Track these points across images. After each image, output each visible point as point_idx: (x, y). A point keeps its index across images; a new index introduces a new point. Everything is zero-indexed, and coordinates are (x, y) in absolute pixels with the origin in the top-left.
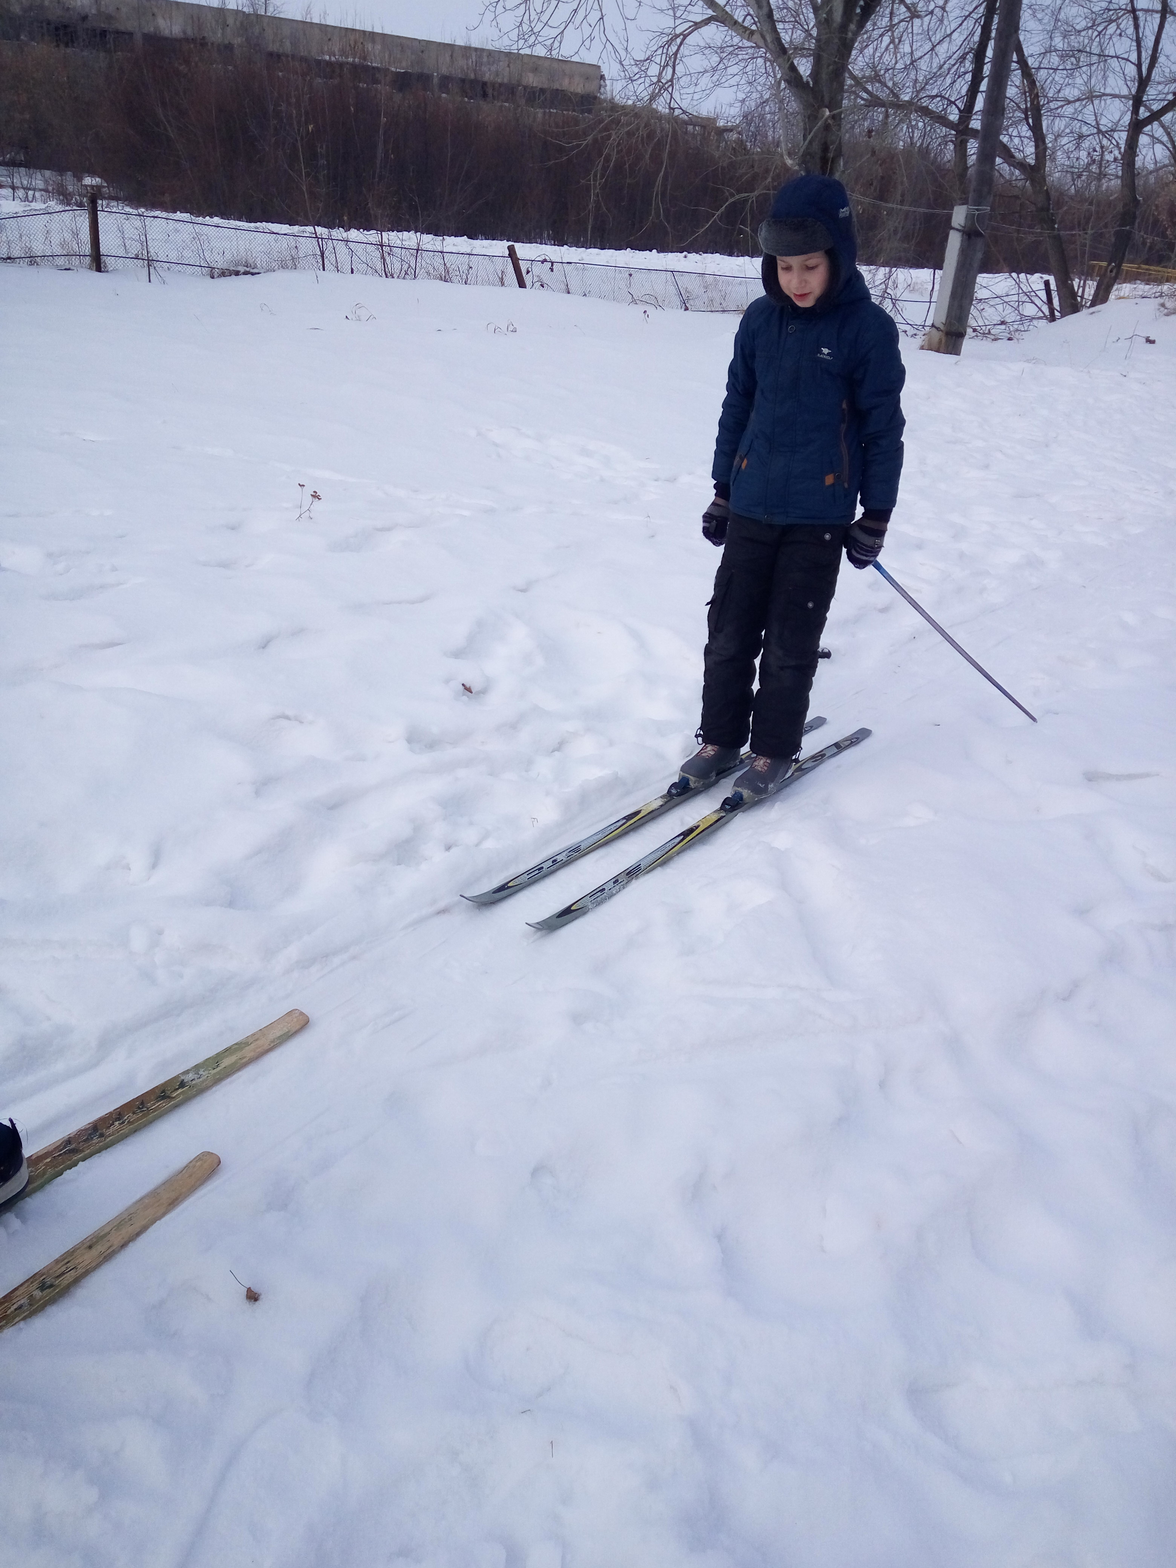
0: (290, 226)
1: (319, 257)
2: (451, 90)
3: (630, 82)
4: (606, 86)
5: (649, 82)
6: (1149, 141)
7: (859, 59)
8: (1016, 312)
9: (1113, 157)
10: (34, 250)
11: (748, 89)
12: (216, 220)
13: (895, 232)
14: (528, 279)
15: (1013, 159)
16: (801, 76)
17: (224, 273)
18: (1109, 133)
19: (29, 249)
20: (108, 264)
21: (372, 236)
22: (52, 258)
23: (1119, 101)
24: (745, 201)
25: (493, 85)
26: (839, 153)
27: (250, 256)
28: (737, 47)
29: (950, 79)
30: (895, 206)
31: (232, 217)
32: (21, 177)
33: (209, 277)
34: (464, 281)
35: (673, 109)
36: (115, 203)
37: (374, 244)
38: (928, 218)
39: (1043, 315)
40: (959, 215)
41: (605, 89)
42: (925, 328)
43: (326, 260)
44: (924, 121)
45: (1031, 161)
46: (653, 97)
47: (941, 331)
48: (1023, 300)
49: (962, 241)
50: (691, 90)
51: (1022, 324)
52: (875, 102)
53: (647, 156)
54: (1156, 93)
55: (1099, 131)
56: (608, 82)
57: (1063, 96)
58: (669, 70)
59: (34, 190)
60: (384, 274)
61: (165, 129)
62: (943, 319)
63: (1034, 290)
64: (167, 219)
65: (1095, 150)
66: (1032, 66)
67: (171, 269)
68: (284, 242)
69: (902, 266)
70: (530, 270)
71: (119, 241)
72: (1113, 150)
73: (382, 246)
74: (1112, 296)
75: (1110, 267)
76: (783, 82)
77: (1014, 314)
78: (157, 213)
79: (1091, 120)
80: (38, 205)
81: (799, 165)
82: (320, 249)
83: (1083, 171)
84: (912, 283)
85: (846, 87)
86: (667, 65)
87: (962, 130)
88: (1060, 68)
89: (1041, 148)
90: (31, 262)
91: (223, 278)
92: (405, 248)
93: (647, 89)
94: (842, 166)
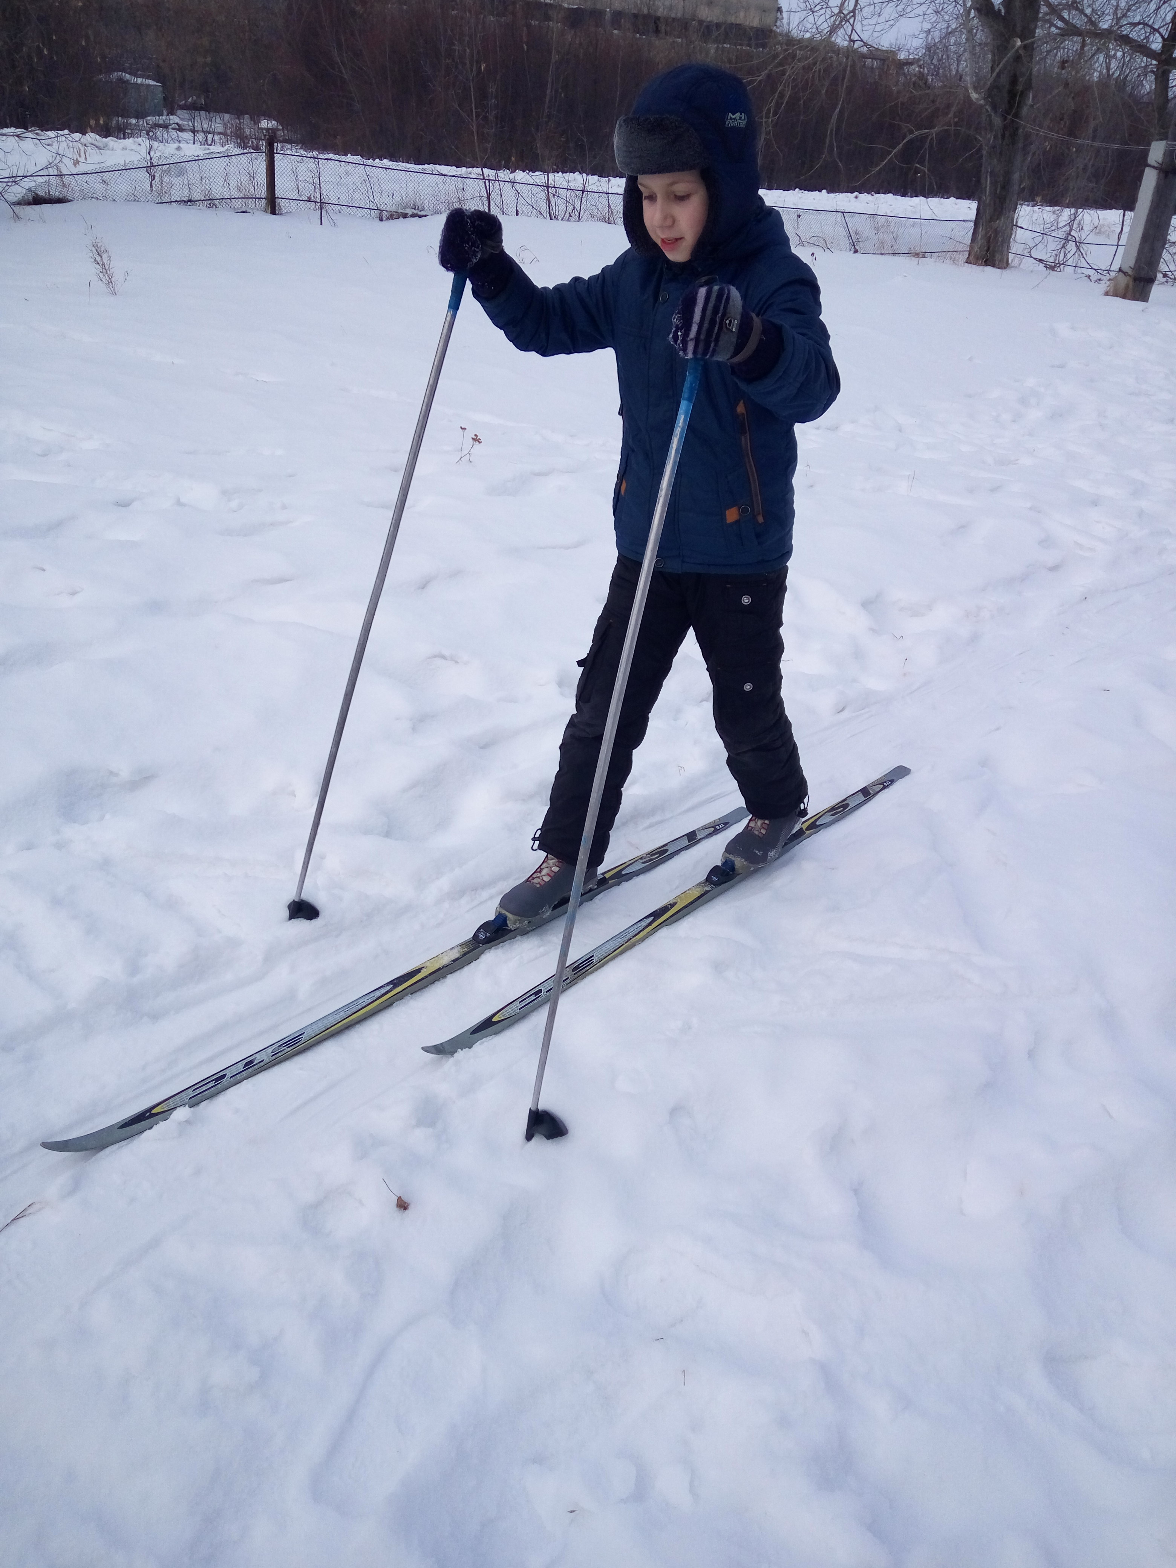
0: (457, 167)
1: (485, 199)
2: (623, 26)
3: (811, 13)
4: (782, 18)
5: (830, 13)
10: (213, 193)
11: (934, 19)
12: (386, 163)
13: (1085, 169)
16: (993, 4)
17: (391, 217)
19: (209, 191)
20: (282, 207)
21: (539, 177)
22: (230, 201)
24: (923, 139)
25: (666, 19)
26: (1029, 86)
27: (418, 198)
29: (1155, 6)
30: (1085, 142)
31: (401, 159)
32: (202, 121)
33: (378, 220)
35: (854, 41)
36: (289, 146)
37: (540, 186)
38: (1122, 155)
40: (1157, 152)
41: (782, 22)
42: (1110, 273)
43: (492, 202)
44: (1123, 50)
46: (833, 29)
47: (1129, 276)
49: (1158, 179)
50: (873, 21)
52: (1071, 31)
53: (823, 92)
56: (785, 15)
59: (214, 133)
60: (548, 216)
61: (341, 72)
62: (1132, 263)
64: (340, 161)
67: (342, 212)
68: (452, 184)
69: (1089, 206)
71: (293, 184)
73: (548, 187)
76: (973, 11)
78: (331, 156)
80: (217, 149)
81: (984, 99)
82: (487, 190)
84: (1099, 226)
85: (1040, 15)
87: (1165, 60)
90: (210, 204)
91: (391, 221)
92: (571, 189)
93: (828, 20)
94: (1031, 101)
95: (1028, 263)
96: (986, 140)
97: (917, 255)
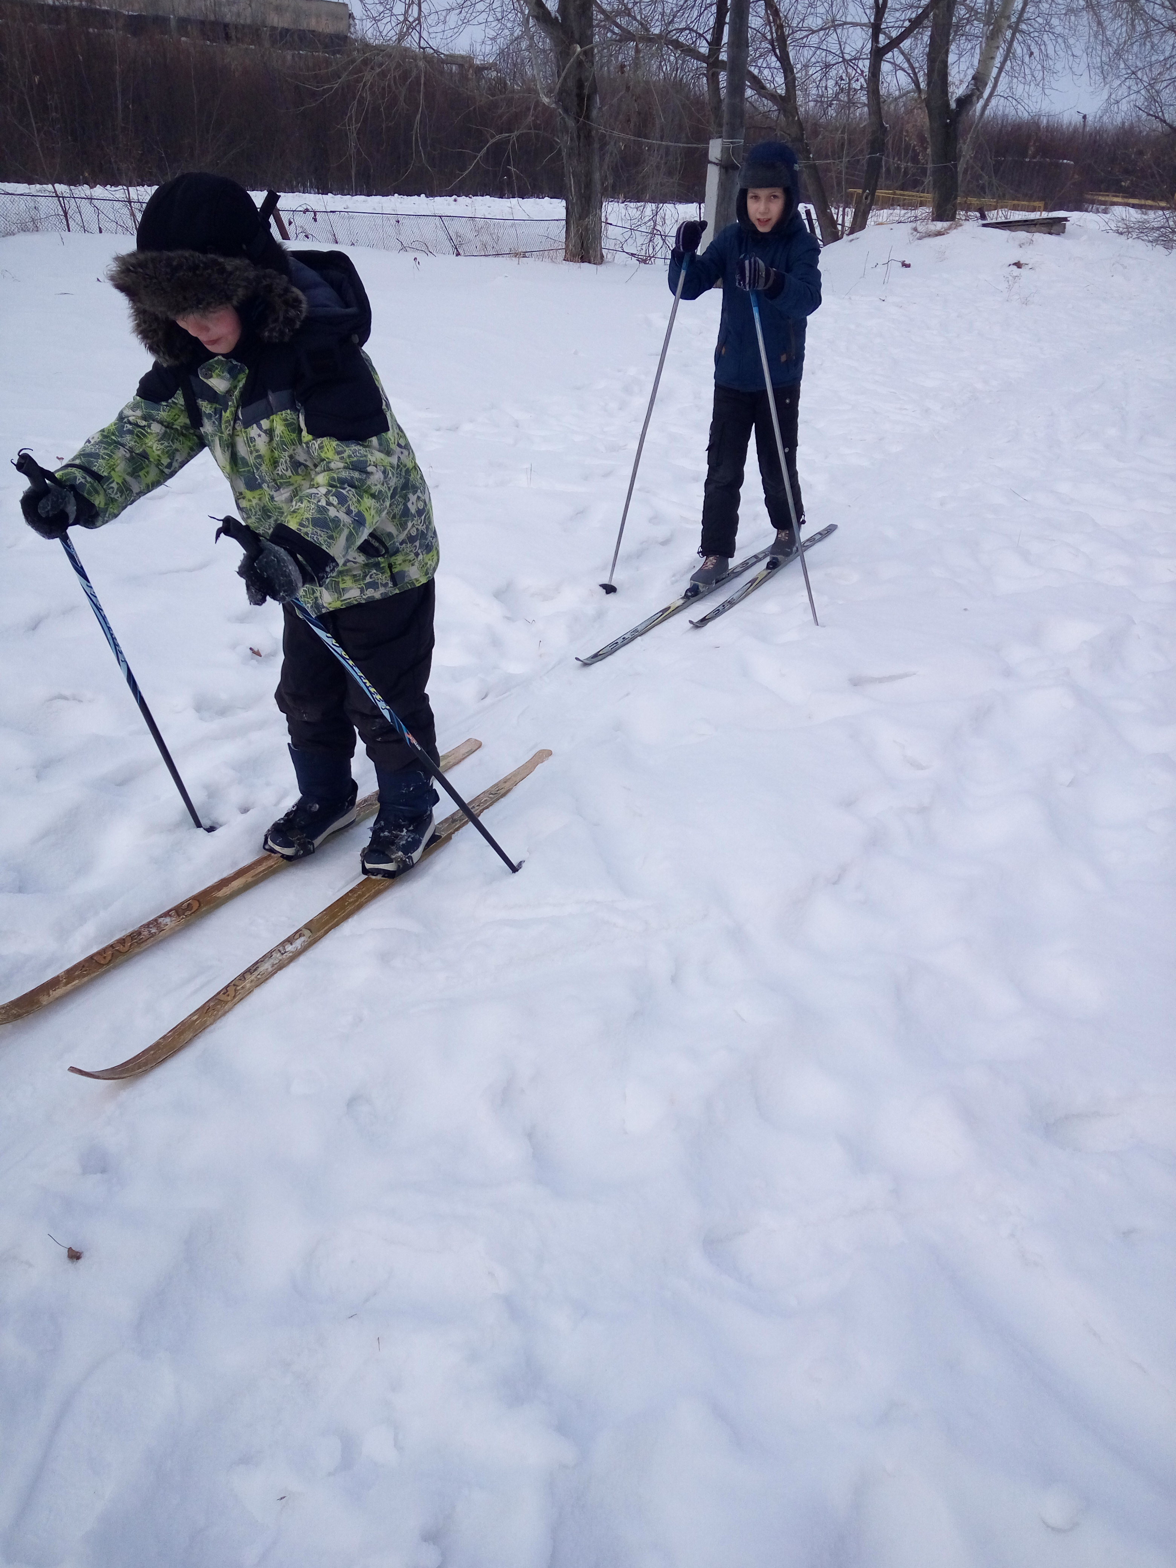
0: (27, 185)
1: (62, 217)
2: (190, 33)
3: (374, 22)
4: (356, 25)
5: (396, 21)
6: (892, 69)
9: (860, 85)
11: (497, 26)
13: (659, 167)
14: (290, 230)
15: (765, 91)
16: (549, 12)
18: (854, 61)
21: (119, 192)
23: (861, 29)
24: (507, 141)
25: (236, 27)
26: (594, 90)
29: (697, 11)
30: (655, 142)
35: (424, 48)
37: (122, 201)
38: (688, 152)
40: (715, 149)
41: (355, 28)
43: (70, 220)
44: (675, 55)
45: (781, 91)
46: (401, 37)
49: (720, 174)
50: (439, 29)
52: (627, 36)
53: (402, 99)
54: (894, 20)
55: (844, 60)
56: (357, 21)
57: (807, 26)
58: (415, 8)
65: (842, 79)
68: (23, 203)
69: (669, 201)
70: (293, 221)
72: (859, 78)
73: (130, 202)
74: (870, 222)
75: (865, 194)
76: (531, 19)
79: (835, 48)
81: (556, 103)
82: (62, 208)
83: (832, 100)
85: (595, 22)
86: (413, 3)
87: (713, 62)
89: (789, 78)
93: (395, 28)
94: (598, 104)
95: (621, 257)
96: (564, 142)
97: (516, 255)
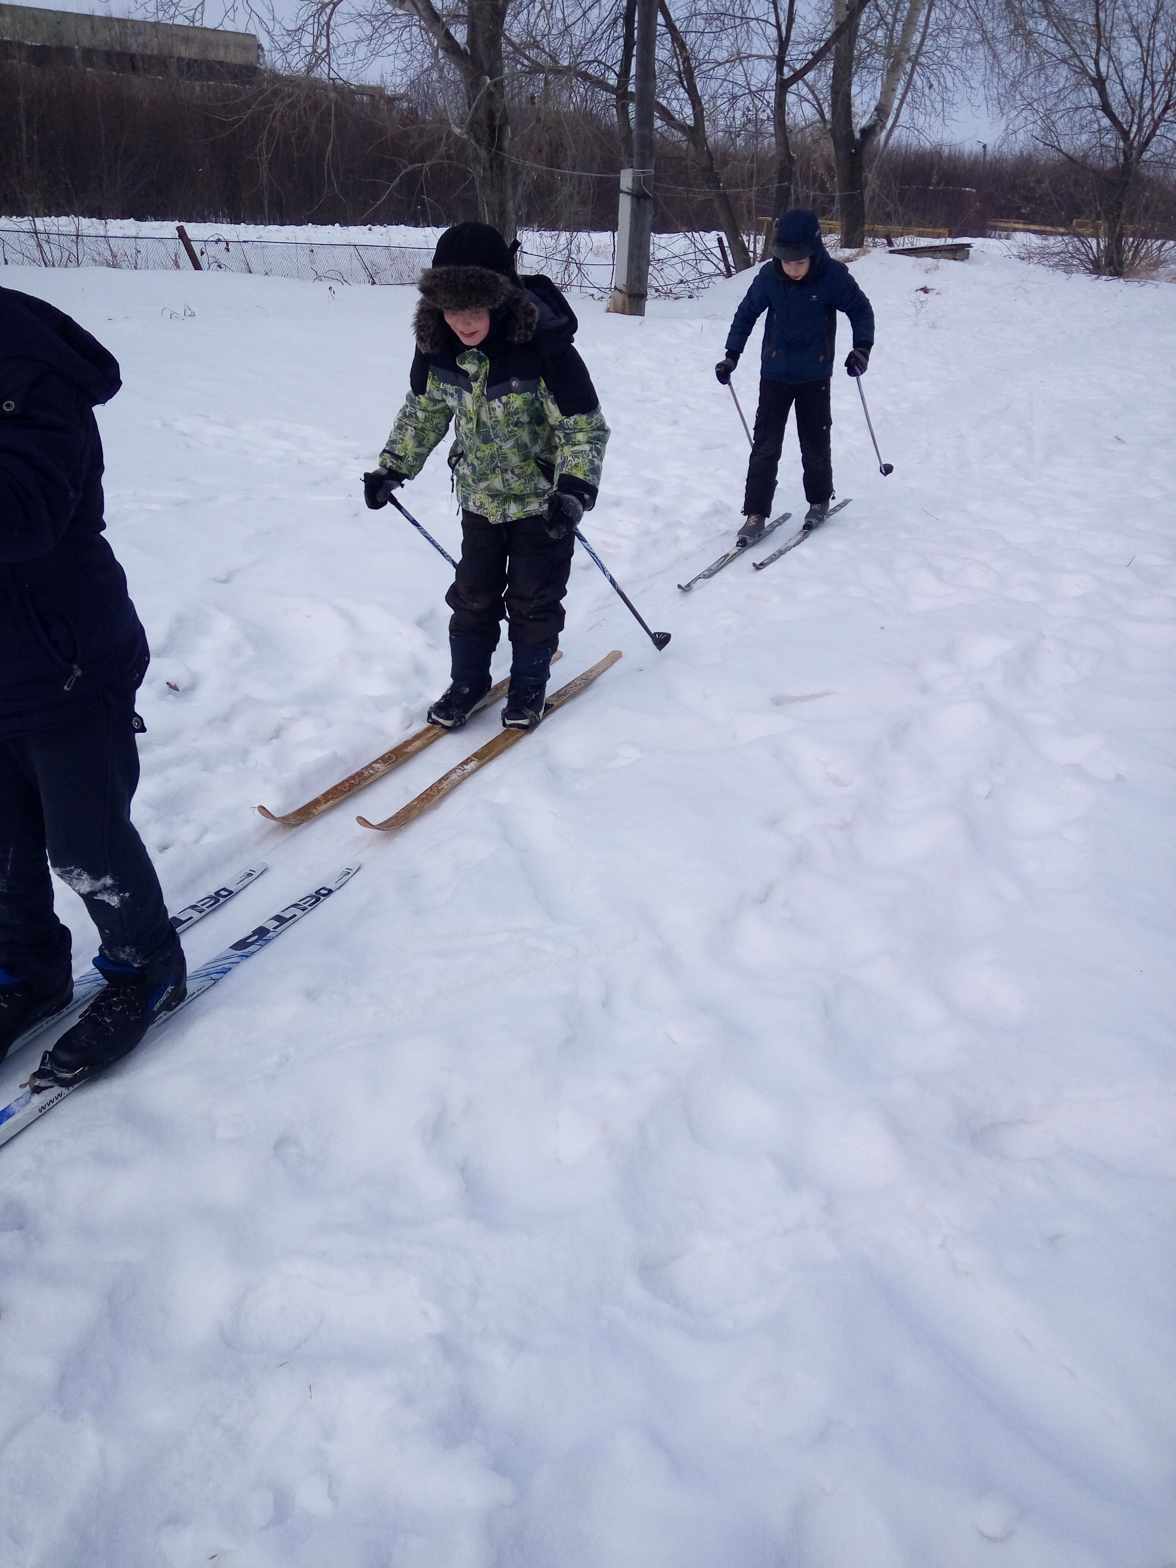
2: (96, 63)
3: (286, 52)
4: (265, 56)
5: (304, 52)
6: (797, 100)
7: (515, 25)
8: (695, 270)
9: (766, 116)
11: (407, 58)
13: (572, 196)
14: (203, 260)
15: (674, 122)
16: (458, 44)
18: (760, 93)
21: (25, 223)
23: (766, 62)
24: (419, 171)
25: (143, 58)
26: (505, 121)
28: (391, 15)
29: (605, 44)
30: (567, 172)
34: (133, 266)
35: (335, 79)
37: (28, 232)
38: (600, 182)
39: (720, 272)
40: (626, 179)
41: (264, 59)
42: (610, 291)
44: (584, 86)
45: (690, 122)
46: (311, 68)
47: (623, 292)
48: (700, 258)
49: (632, 203)
50: (348, 60)
51: (702, 281)
52: (536, 68)
53: (313, 129)
54: (797, 53)
55: (751, 92)
56: (266, 53)
57: (713, 58)
58: (324, 40)
60: (42, 263)
62: (625, 281)
63: (709, 248)
65: (749, 110)
66: (681, 30)
70: (204, 251)
72: (765, 109)
73: (36, 232)
76: (440, 50)
77: (694, 272)
79: (741, 80)
81: (467, 133)
83: (740, 131)
84: (594, 246)
85: (504, 54)
86: (321, 34)
87: (622, 94)
88: (706, 31)
89: (698, 109)
92: (63, 234)
93: (303, 59)
94: (510, 134)
96: (477, 172)
